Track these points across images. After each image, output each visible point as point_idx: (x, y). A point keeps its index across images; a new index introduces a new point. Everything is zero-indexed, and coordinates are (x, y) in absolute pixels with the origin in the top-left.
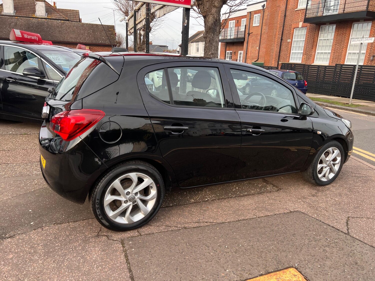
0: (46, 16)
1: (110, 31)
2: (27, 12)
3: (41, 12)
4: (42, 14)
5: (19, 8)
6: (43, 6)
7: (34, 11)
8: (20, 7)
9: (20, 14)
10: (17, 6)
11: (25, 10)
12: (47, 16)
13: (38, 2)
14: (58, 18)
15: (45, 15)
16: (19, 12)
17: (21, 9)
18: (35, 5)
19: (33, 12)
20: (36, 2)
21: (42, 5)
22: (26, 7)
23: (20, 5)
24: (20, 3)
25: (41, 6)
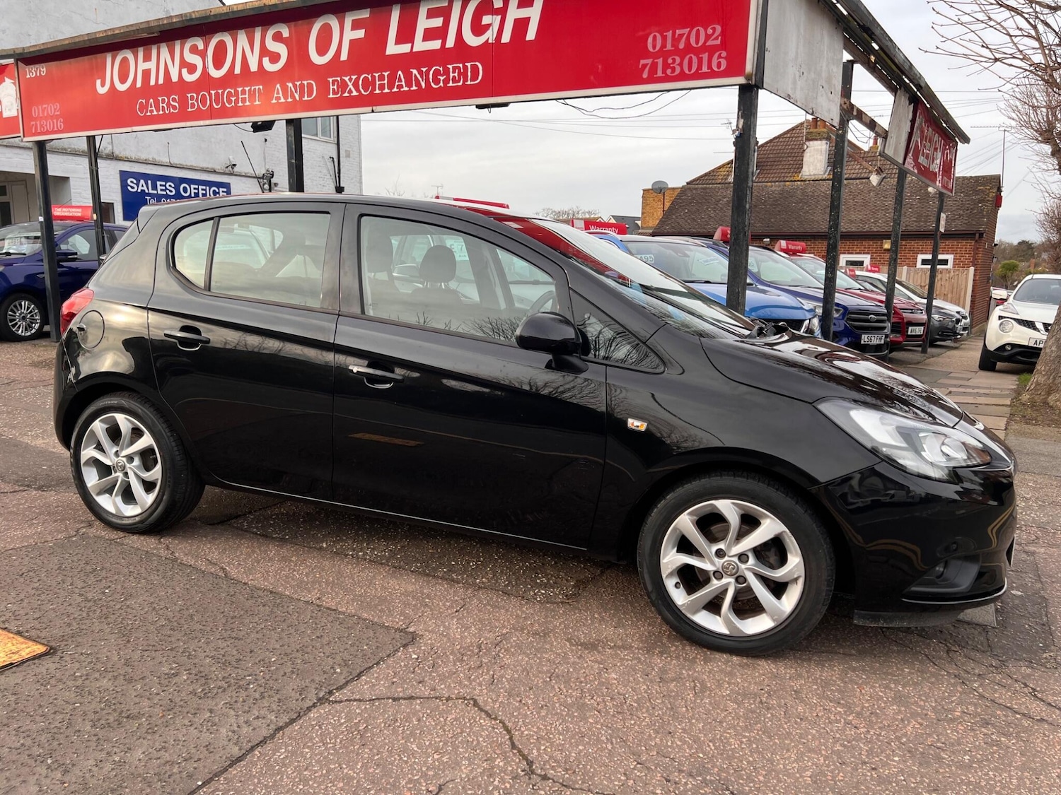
0: (824, 174)
1: (977, 192)
2: (782, 171)
3: (816, 165)
4: (816, 170)
5: (768, 162)
6: (821, 151)
7: (800, 167)
8: (771, 160)
9: (766, 178)
10: (764, 160)
11: (780, 167)
12: (827, 173)
13: (811, 142)
14: (854, 176)
15: (822, 173)
16: (765, 172)
17: (773, 165)
18: (804, 151)
19: (798, 168)
20: (807, 143)
21: (819, 147)
22: (784, 159)
23: (772, 156)
24: (775, 152)
25: (817, 150)
